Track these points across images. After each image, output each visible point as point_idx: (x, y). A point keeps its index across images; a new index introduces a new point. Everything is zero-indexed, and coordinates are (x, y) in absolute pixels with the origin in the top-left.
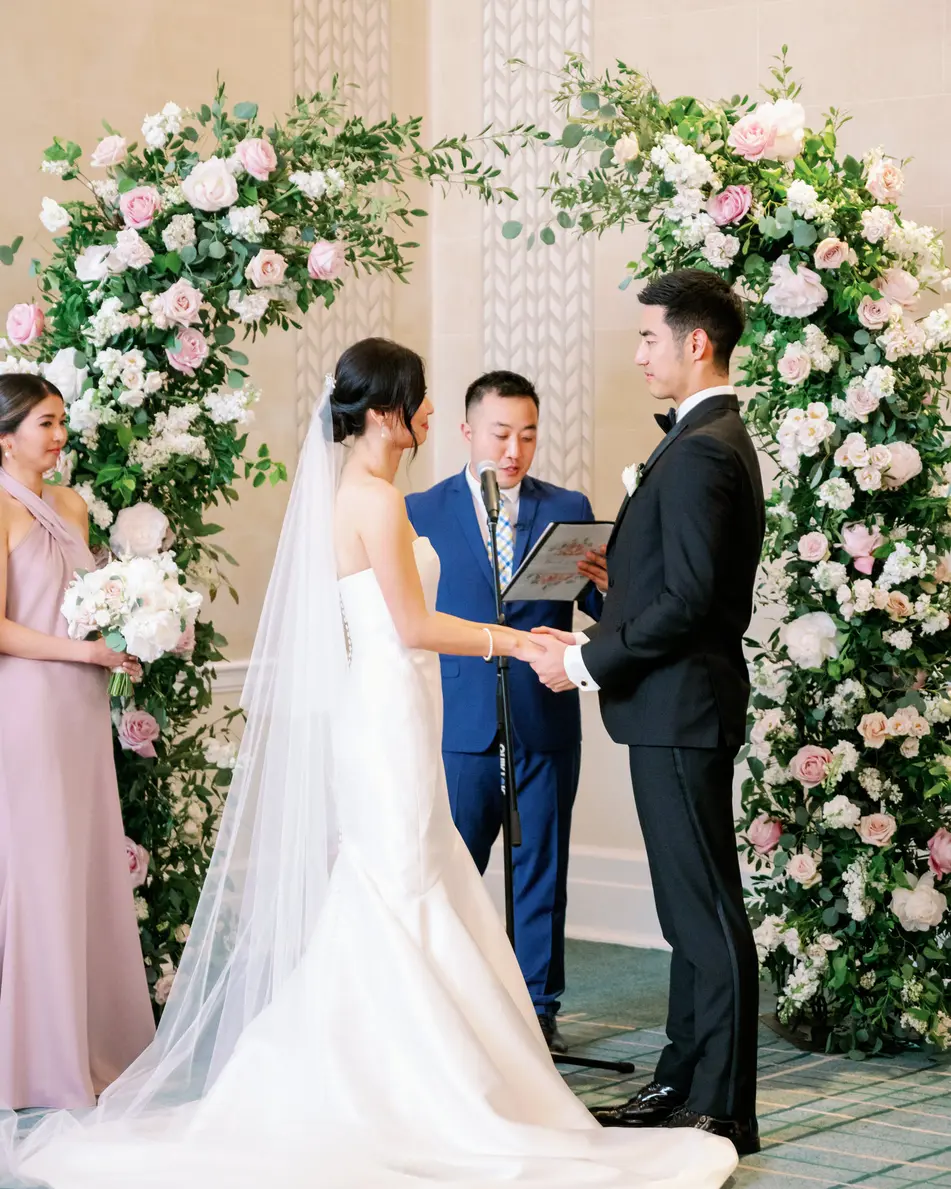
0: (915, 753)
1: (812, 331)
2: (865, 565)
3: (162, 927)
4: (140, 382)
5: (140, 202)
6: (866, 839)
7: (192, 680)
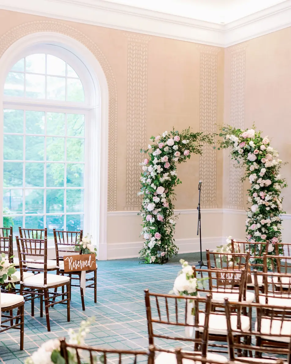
0: (270, 226)
1: (255, 163)
2: (263, 198)
3: (163, 245)
4: (160, 170)
5: (161, 145)
6: (262, 238)
7: (170, 212)
